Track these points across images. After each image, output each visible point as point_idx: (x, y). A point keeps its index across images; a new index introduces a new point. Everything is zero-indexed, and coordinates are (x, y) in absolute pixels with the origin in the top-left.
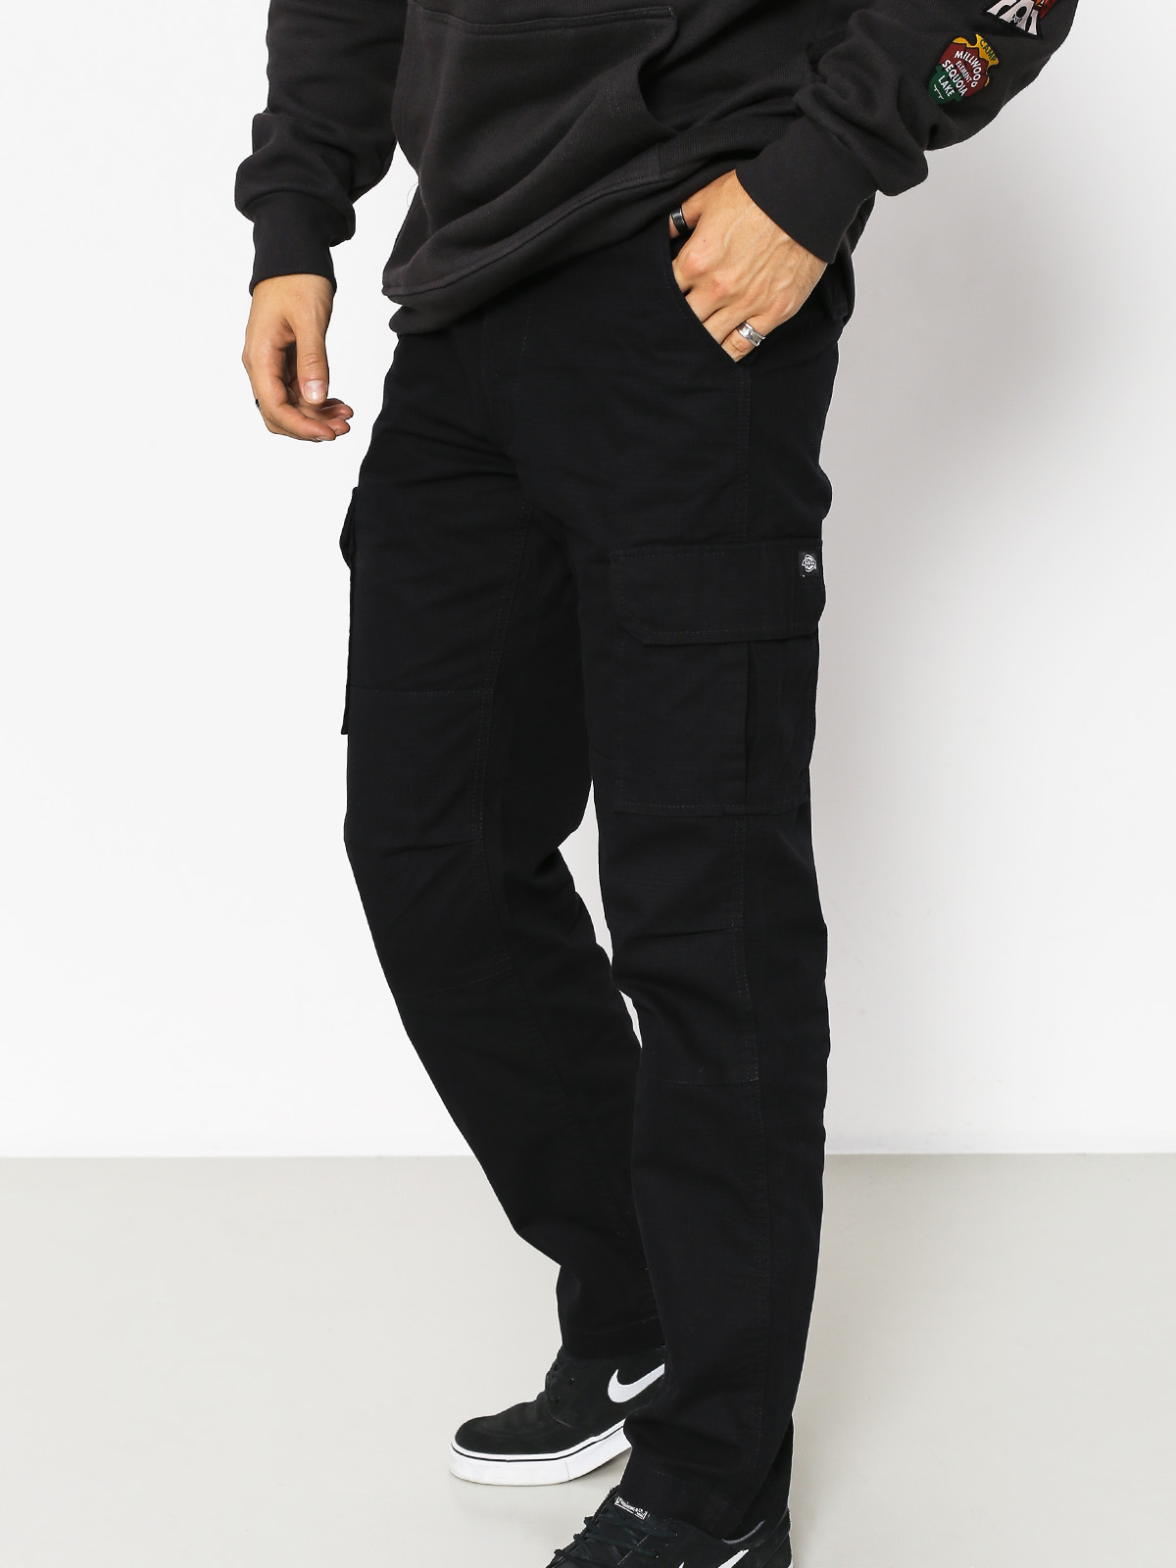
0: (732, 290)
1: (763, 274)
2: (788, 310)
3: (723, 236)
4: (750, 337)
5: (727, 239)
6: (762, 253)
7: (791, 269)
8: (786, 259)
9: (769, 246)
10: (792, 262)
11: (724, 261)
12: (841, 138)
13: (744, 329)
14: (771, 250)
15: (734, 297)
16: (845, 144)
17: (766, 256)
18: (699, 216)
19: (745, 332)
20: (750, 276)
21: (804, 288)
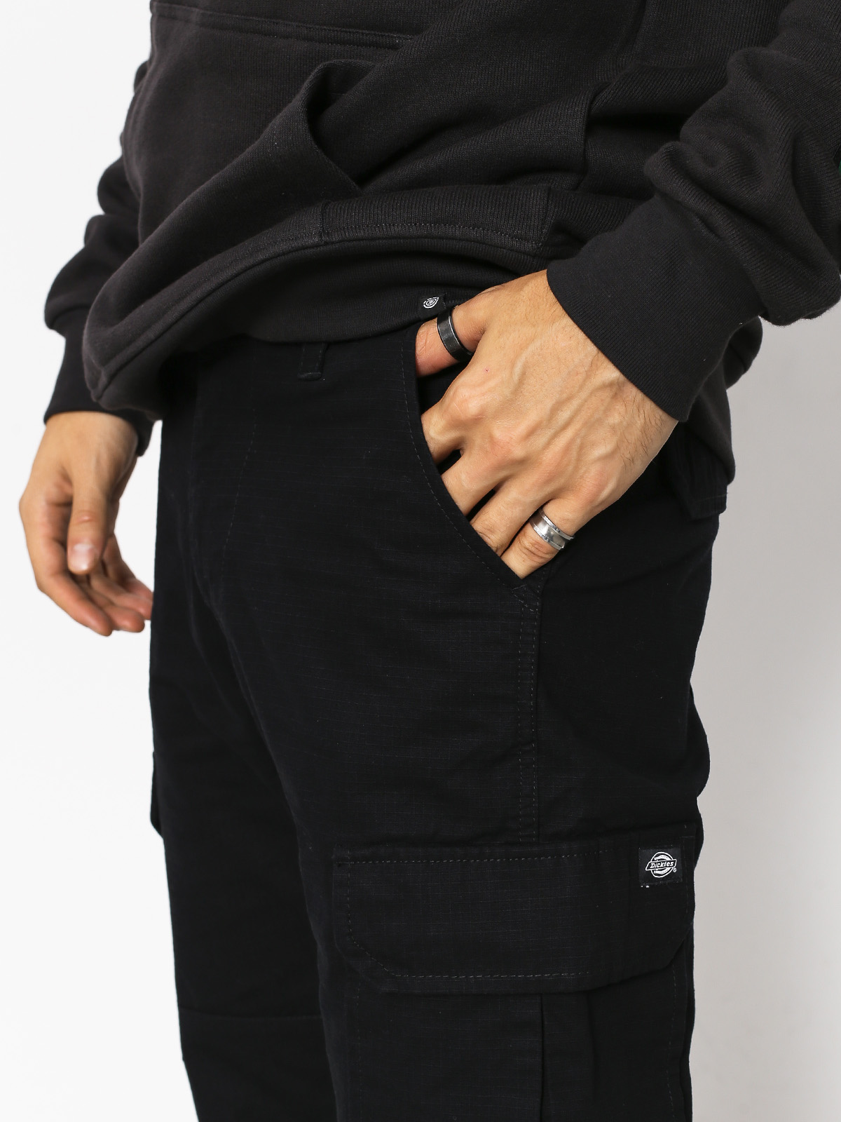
0: (518, 452)
1: (569, 433)
2: (605, 493)
3: (513, 365)
4: (550, 537)
5: (518, 369)
6: (569, 398)
7: (613, 428)
8: (607, 411)
9: (581, 387)
10: (615, 418)
11: (509, 406)
12: (704, 220)
13: (541, 524)
14: (583, 395)
15: (522, 464)
16: (711, 229)
17: (575, 403)
18: (482, 332)
19: (542, 530)
20: (549, 433)
21: (632, 460)
